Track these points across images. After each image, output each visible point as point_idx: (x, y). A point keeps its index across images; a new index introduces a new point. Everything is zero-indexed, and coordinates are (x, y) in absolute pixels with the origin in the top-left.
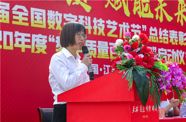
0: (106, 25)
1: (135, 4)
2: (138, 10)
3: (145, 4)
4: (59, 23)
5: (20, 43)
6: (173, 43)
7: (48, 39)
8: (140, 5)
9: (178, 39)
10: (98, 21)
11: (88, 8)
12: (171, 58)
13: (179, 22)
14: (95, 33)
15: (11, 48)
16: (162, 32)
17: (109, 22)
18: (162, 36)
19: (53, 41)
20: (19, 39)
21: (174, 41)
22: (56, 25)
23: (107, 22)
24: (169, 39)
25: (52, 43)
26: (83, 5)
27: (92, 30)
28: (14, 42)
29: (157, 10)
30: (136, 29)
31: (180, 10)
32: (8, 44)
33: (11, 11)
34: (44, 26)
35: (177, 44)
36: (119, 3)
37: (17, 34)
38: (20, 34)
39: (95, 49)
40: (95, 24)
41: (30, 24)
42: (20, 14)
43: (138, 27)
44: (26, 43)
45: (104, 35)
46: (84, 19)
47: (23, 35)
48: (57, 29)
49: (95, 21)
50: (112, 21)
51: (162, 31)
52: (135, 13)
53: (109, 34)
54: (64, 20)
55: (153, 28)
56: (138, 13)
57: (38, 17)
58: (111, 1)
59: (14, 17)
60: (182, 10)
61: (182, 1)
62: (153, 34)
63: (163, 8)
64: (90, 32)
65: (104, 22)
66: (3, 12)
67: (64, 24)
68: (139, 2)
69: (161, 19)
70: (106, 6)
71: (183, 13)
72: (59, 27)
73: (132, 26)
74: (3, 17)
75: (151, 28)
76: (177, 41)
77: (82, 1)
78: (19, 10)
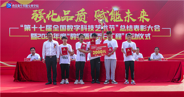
0: (95, 27)
1: (111, 17)
3: (117, 16)
4: (72, 29)
7: (67, 35)
8: (115, 17)
10: (91, 26)
11: (86, 22)
12: (134, 37)
14: (89, 31)
16: (128, 27)
17: (96, 26)
18: (129, 28)
19: (69, 35)
20: (56, 36)
21: (137, 30)
22: (70, 30)
23: (95, 26)
24: (133, 29)
26: (83, 21)
28: (53, 37)
29: (125, 18)
30: (112, 27)
31: (142, 15)
33: (52, 27)
34: (65, 31)
35: (138, 31)
36: (102, 18)
37: (54, 34)
38: (56, 34)
39: (89, 37)
40: (89, 27)
41: (60, 31)
42: (56, 28)
43: (113, 26)
44: (58, 37)
45: (93, 31)
46: (84, 26)
47: (57, 34)
49: (89, 26)
50: (98, 25)
52: (111, 21)
53: (96, 30)
54: (74, 28)
55: (123, 25)
56: (114, 20)
57: (63, 28)
58: (98, 18)
59: (54, 29)
60: (143, 16)
61: (143, 12)
62: (122, 28)
63: (130, 16)
64: (86, 31)
65: (94, 26)
66: (49, 28)
67: (74, 29)
68: (114, 16)
69: (128, 21)
70: (95, 20)
71: (144, 17)
72: (72, 30)
73: (109, 26)
74: (49, 29)
75: (122, 25)
76: (139, 29)
77: (83, 20)
78: (55, 27)
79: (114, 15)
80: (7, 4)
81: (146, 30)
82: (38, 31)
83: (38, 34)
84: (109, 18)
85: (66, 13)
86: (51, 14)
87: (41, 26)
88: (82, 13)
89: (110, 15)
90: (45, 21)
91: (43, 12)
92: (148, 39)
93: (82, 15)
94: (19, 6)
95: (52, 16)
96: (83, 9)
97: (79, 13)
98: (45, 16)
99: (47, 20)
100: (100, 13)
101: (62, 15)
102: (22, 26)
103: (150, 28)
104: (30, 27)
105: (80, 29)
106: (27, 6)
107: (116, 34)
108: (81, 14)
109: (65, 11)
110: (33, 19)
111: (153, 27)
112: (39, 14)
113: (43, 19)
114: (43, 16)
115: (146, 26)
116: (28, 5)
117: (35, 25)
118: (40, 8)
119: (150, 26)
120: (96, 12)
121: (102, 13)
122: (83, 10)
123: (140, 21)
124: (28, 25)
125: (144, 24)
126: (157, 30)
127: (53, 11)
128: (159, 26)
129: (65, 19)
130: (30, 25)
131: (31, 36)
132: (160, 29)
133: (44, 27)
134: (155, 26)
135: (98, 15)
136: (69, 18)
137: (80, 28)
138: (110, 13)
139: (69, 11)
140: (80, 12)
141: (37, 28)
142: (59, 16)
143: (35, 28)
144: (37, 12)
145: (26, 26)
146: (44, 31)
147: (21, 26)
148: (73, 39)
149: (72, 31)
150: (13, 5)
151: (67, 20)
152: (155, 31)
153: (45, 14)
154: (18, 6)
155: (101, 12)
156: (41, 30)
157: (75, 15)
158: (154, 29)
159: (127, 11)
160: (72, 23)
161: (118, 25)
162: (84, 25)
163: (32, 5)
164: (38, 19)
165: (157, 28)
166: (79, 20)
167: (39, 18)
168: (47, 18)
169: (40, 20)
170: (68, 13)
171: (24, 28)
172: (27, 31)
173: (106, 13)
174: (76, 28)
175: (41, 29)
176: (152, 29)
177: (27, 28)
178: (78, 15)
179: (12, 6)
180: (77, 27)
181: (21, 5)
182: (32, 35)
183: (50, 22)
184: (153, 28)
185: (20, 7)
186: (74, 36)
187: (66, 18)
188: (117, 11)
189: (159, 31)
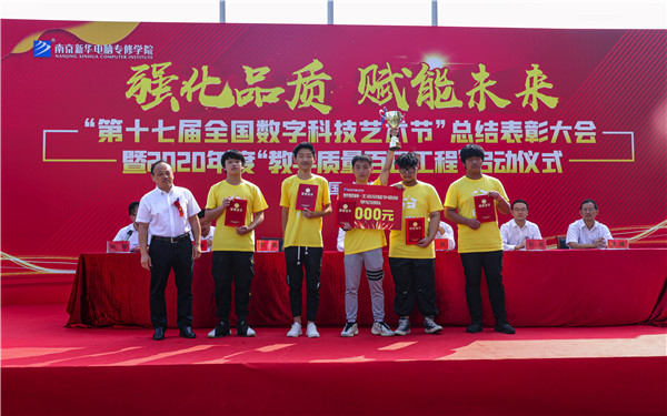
0: (359, 127)
1: (420, 91)
2: (428, 99)
3: (442, 89)
4: (275, 135)
5: (215, 163)
6: (510, 141)
7: (256, 156)
8: (431, 91)
9: (524, 133)
10: (344, 124)
11: (326, 110)
12: (502, 164)
13: (527, 105)
14: (338, 140)
15: (203, 170)
16: (482, 126)
17: (365, 123)
18: (483, 132)
19: (265, 156)
20: (215, 160)
21: (513, 137)
22: (270, 137)
23: (361, 124)
24: (500, 135)
25: (263, 159)
26: (315, 105)
27: (333, 138)
28: (207, 163)
29: (471, 93)
30: (422, 127)
31: (531, 86)
32: (199, 166)
33: (203, 129)
34: (251, 140)
35: (519, 141)
36: (386, 95)
37: (211, 153)
38: (215, 153)
39: (337, 163)
40: (338, 129)
41: (230, 140)
42: (216, 130)
43: (427, 123)
45: (354, 141)
46: (319, 125)
48: (271, 141)
49: (338, 124)
50: (371, 120)
51: (482, 123)
52: (420, 105)
53: (365, 140)
54: (282, 129)
55: (462, 122)
56: (428, 103)
57: (242, 130)
58: (370, 93)
59: (207, 135)
60: (536, 86)
61: (535, 72)
62: (461, 132)
63: (487, 88)
64: (328, 141)
65: (355, 124)
66: (193, 131)
67: (284, 134)
68: (430, 87)
69: (482, 106)
70: (360, 102)
71: (539, 91)
72: (275, 139)
73: (412, 123)
74: (192, 136)
75: (457, 122)
76: (521, 136)
77: (315, 100)
78: (214, 126)
79: (428, 84)
80: (36, 42)
81: (546, 138)
82: (149, 142)
83: (150, 154)
84: (412, 94)
85: (255, 75)
86: (199, 80)
87: (161, 122)
88: (313, 77)
89: (414, 83)
90: (175, 106)
91: (168, 72)
92: (554, 171)
93: (314, 84)
94: (79, 49)
95: (202, 86)
96: (316, 61)
97: (300, 76)
98: (176, 87)
99: (182, 100)
100: (378, 76)
101: (239, 83)
102: (90, 123)
103: (561, 131)
104: (120, 129)
105: (304, 134)
106: (109, 50)
107: (439, 153)
108: (308, 79)
109: (248, 70)
110: (133, 98)
111: (570, 128)
112: (153, 80)
113: (170, 98)
114: (169, 89)
115: (546, 123)
116: (114, 45)
117: (137, 122)
118: (158, 58)
119: (560, 123)
120: (364, 72)
121: (387, 75)
122: (316, 65)
123: (524, 105)
124: (114, 121)
125: (538, 117)
126: (584, 138)
127: (205, 68)
128: (591, 123)
129: (249, 98)
130: (121, 122)
131: (125, 160)
132: (594, 134)
133: (173, 128)
134: (579, 123)
135: (371, 84)
136: (267, 94)
137: (305, 130)
138: (414, 77)
139: (266, 70)
140: (305, 75)
141: (147, 129)
142: (227, 89)
143: (137, 129)
144: (148, 74)
145: (107, 122)
146: (172, 141)
147: (87, 124)
148: (280, 171)
149: (278, 141)
150: (59, 48)
151: (259, 104)
152: (579, 140)
153: (177, 78)
154: (77, 52)
155: (383, 72)
156: (161, 139)
157: (289, 84)
158: (576, 134)
159: (478, 71)
160: (277, 112)
161: (443, 122)
162: (321, 122)
163: (130, 47)
164: (150, 98)
165: (586, 131)
166: (300, 102)
167: (154, 93)
168: (182, 95)
169: (158, 101)
170: (260, 78)
171: (96, 129)
172: (110, 140)
173: (401, 76)
174: (292, 131)
175: (161, 135)
176: (566, 134)
177: (110, 130)
178: (298, 83)
179: (53, 49)
180: (295, 129)
181: (88, 47)
182: (127, 155)
183: (193, 109)
184: (571, 133)
185: (85, 53)
186: (284, 161)
187: (254, 94)
188: (442, 71)
189: (593, 140)
